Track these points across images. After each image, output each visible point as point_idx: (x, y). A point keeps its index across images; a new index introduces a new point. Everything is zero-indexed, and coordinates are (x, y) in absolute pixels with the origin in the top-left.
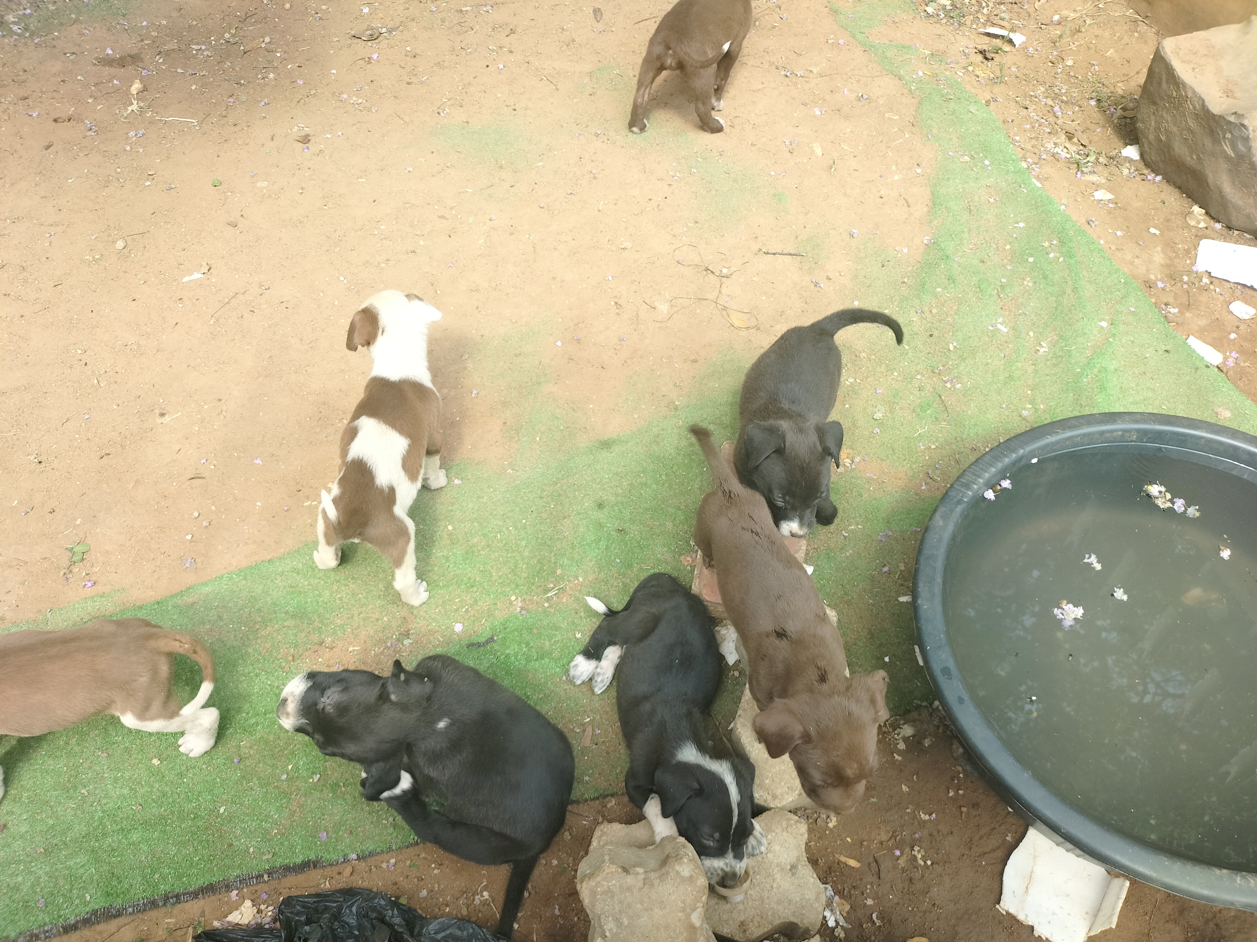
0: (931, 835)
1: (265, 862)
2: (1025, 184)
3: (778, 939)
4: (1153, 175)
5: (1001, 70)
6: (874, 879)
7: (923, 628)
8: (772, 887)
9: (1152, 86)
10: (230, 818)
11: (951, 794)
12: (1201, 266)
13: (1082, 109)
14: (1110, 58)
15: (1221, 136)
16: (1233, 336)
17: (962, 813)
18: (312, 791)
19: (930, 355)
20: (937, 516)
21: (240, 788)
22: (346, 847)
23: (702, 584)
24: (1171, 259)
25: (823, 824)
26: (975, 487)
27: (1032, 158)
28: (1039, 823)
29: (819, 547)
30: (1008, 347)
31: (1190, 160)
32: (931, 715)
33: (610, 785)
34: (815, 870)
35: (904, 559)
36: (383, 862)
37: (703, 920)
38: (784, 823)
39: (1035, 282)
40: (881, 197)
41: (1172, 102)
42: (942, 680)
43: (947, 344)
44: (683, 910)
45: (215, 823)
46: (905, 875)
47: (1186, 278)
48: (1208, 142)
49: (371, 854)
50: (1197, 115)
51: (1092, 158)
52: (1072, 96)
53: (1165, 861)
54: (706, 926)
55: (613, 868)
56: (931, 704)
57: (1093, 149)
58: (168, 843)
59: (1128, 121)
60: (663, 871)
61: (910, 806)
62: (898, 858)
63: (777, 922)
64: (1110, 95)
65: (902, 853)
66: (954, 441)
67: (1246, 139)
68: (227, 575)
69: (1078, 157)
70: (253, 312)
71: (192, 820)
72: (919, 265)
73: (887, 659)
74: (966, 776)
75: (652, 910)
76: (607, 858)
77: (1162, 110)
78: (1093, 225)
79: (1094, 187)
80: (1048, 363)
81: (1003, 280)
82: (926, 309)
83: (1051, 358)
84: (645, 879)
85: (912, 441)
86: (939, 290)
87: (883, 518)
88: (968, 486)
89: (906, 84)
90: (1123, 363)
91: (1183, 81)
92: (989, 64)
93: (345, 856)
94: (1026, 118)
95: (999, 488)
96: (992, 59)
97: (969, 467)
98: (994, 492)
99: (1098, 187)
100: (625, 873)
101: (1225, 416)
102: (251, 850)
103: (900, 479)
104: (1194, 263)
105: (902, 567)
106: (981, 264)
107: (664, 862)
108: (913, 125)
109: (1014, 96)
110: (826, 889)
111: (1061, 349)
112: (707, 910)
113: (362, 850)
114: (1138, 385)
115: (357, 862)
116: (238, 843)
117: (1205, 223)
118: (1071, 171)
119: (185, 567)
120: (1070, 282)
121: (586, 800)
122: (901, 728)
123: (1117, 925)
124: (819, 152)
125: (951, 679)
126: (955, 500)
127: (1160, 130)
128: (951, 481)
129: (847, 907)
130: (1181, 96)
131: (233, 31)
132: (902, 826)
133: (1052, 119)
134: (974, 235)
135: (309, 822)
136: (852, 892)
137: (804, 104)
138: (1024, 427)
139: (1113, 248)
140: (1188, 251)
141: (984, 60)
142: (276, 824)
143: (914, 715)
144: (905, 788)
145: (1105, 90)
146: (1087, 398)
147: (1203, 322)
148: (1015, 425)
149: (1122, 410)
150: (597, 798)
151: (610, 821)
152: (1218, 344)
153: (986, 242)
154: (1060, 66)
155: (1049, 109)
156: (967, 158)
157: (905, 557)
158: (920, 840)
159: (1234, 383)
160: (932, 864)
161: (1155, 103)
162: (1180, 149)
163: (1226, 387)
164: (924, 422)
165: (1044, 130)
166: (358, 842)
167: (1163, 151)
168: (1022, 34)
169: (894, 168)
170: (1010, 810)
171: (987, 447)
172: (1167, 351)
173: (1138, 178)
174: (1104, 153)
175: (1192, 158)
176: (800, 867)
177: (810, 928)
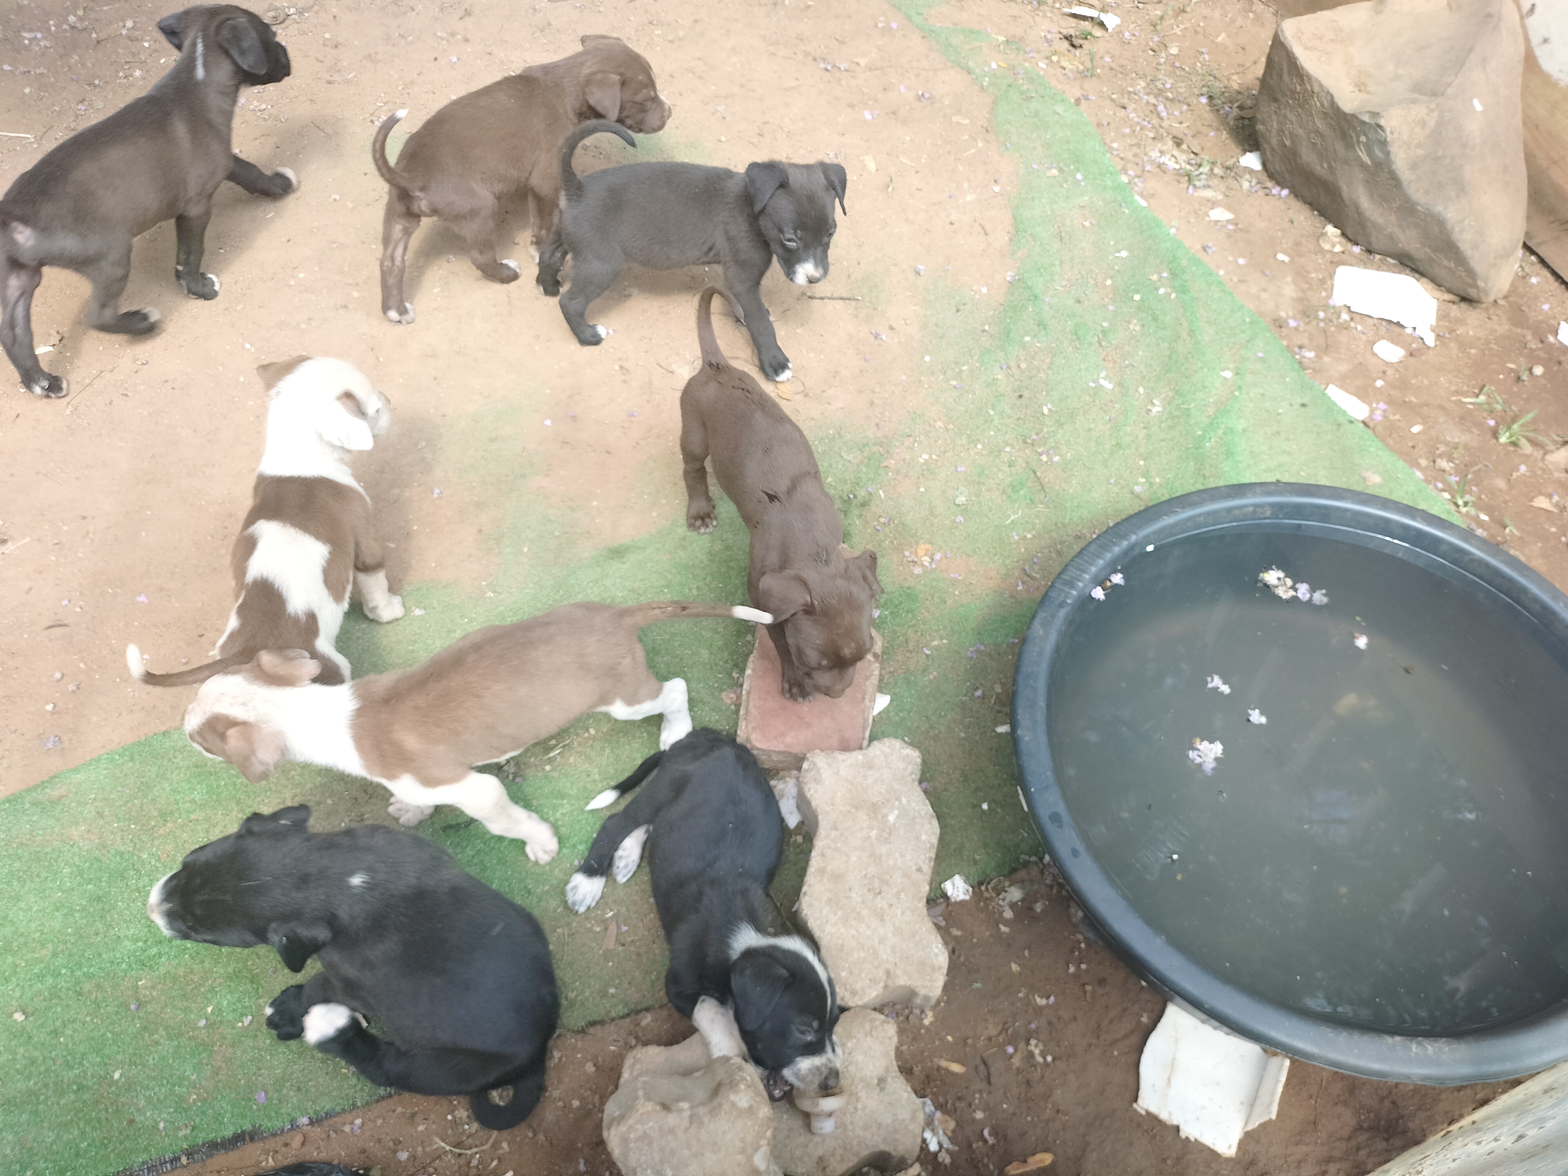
0: (1050, 1023)
1: (183, 1138)
2: (1126, 203)
3: (868, 1173)
4: (1278, 189)
5: (1092, 60)
6: (983, 1085)
7: (1025, 764)
8: (856, 1109)
9: (1272, 78)
10: (129, 1086)
11: (1072, 969)
12: (1338, 300)
13: (1191, 108)
14: (1222, 44)
15: (1355, 139)
16: (1379, 383)
17: (1085, 993)
18: (243, 1039)
19: (1021, 421)
20: (1037, 624)
21: (141, 1043)
22: (294, 1109)
23: (750, 727)
24: (1303, 291)
25: (917, 1022)
26: (1080, 584)
27: (1134, 170)
28: (1178, 999)
29: (895, 671)
30: (1114, 407)
31: (1320, 169)
32: (1042, 872)
33: (644, 996)
34: (908, 1080)
35: (1000, 679)
36: (345, 1124)
37: (769, 1161)
38: (868, 1026)
39: (1143, 326)
40: (952, 224)
41: (1296, 99)
42: (1051, 828)
43: (1041, 407)
44: (743, 1151)
45: (108, 1093)
46: (1020, 1076)
47: (1321, 315)
48: (1340, 147)
49: (329, 1115)
50: (1325, 114)
51: (1205, 169)
52: (1178, 93)
53: (1328, 1033)
54: (774, 1167)
55: (649, 1106)
56: (1041, 859)
57: (1207, 158)
58: (42, 1128)
59: (1246, 122)
60: (715, 1103)
61: (1023, 989)
62: (1011, 1056)
63: (865, 1153)
64: (1223, 90)
65: (1016, 1050)
66: (1054, 527)
67: (1384, 143)
68: (106, 756)
69: (1189, 167)
70: (127, 395)
71: (75, 1092)
72: (1002, 308)
73: (985, 806)
74: (1088, 945)
75: (702, 1154)
76: (641, 1093)
77: (1285, 108)
78: (1210, 252)
79: (1209, 204)
80: (1163, 425)
81: (1105, 324)
82: (1013, 363)
83: (1167, 419)
84: (691, 1117)
85: (1004, 529)
86: (1027, 339)
87: (973, 629)
88: (1071, 584)
89: (977, 78)
90: (1252, 421)
91: (1308, 73)
92: (1078, 52)
93: (293, 1122)
94: (1124, 120)
95: (1109, 584)
96: (1081, 46)
97: (1072, 560)
98: (1104, 589)
99: (1214, 204)
100: (665, 1112)
101: (1374, 482)
102: (162, 1125)
103: (991, 579)
104: (1330, 296)
105: (998, 689)
106: (1077, 305)
107: (716, 1091)
108: (987, 131)
109: (1109, 93)
110: (924, 1104)
111: (1178, 407)
112: (775, 1146)
113: (315, 1112)
114: (1271, 448)
115: (309, 1127)
116: (142, 1118)
117: (1342, 246)
118: (1181, 185)
119: (46, 748)
120: (1185, 324)
121: (613, 1020)
122: (1006, 892)
123: (1278, 1115)
124: (872, 166)
125: (1061, 827)
126: (1057, 602)
127: (1283, 132)
128: (1052, 578)
129: (952, 1125)
130: (1306, 90)
131: (80, 13)
132: (1014, 1015)
133: (1155, 121)
134: (1067, 268)
135: (240, 1080)
136: (957, 1104)
137: (852, 106)
138: (1138, 507)
139: (1235, 280)
140: (1322, 282)
141: (1071, 48)
142: (195, 1087)
143: (1022, 874)
144: (1015, 967)
145: (1217, 84)
146: (1211, 467)
147: (1344, 368)
148: (1126, 504)
149: (1254, 480)
150: (628, 1015)
151: (645, 1044)
152: (1363, 393)
153: (1082, 276)
154: (1163, 55)
155: (1152, 108)
156: (1055, 172)
157: (1001, 676)
158: (1037, 1031)
159: (1383, 441)
160: (1054, 1059)
161: (1276, 100)
162: (1308, 156)
163: (1374, 446)
164: (1016, 505)
165: (1147, 135)
166: (308, 1101)
167: (1288, 159)
168: (1115, 15)
169: (966, 185)
170: (1144, 983)
171: (1094, 533)
172: (1303, 405)
173: (1261, 193)
174: (1219, 162)
175: (1322, 167)
176: (889, 1079)
177: (907, 1156)
